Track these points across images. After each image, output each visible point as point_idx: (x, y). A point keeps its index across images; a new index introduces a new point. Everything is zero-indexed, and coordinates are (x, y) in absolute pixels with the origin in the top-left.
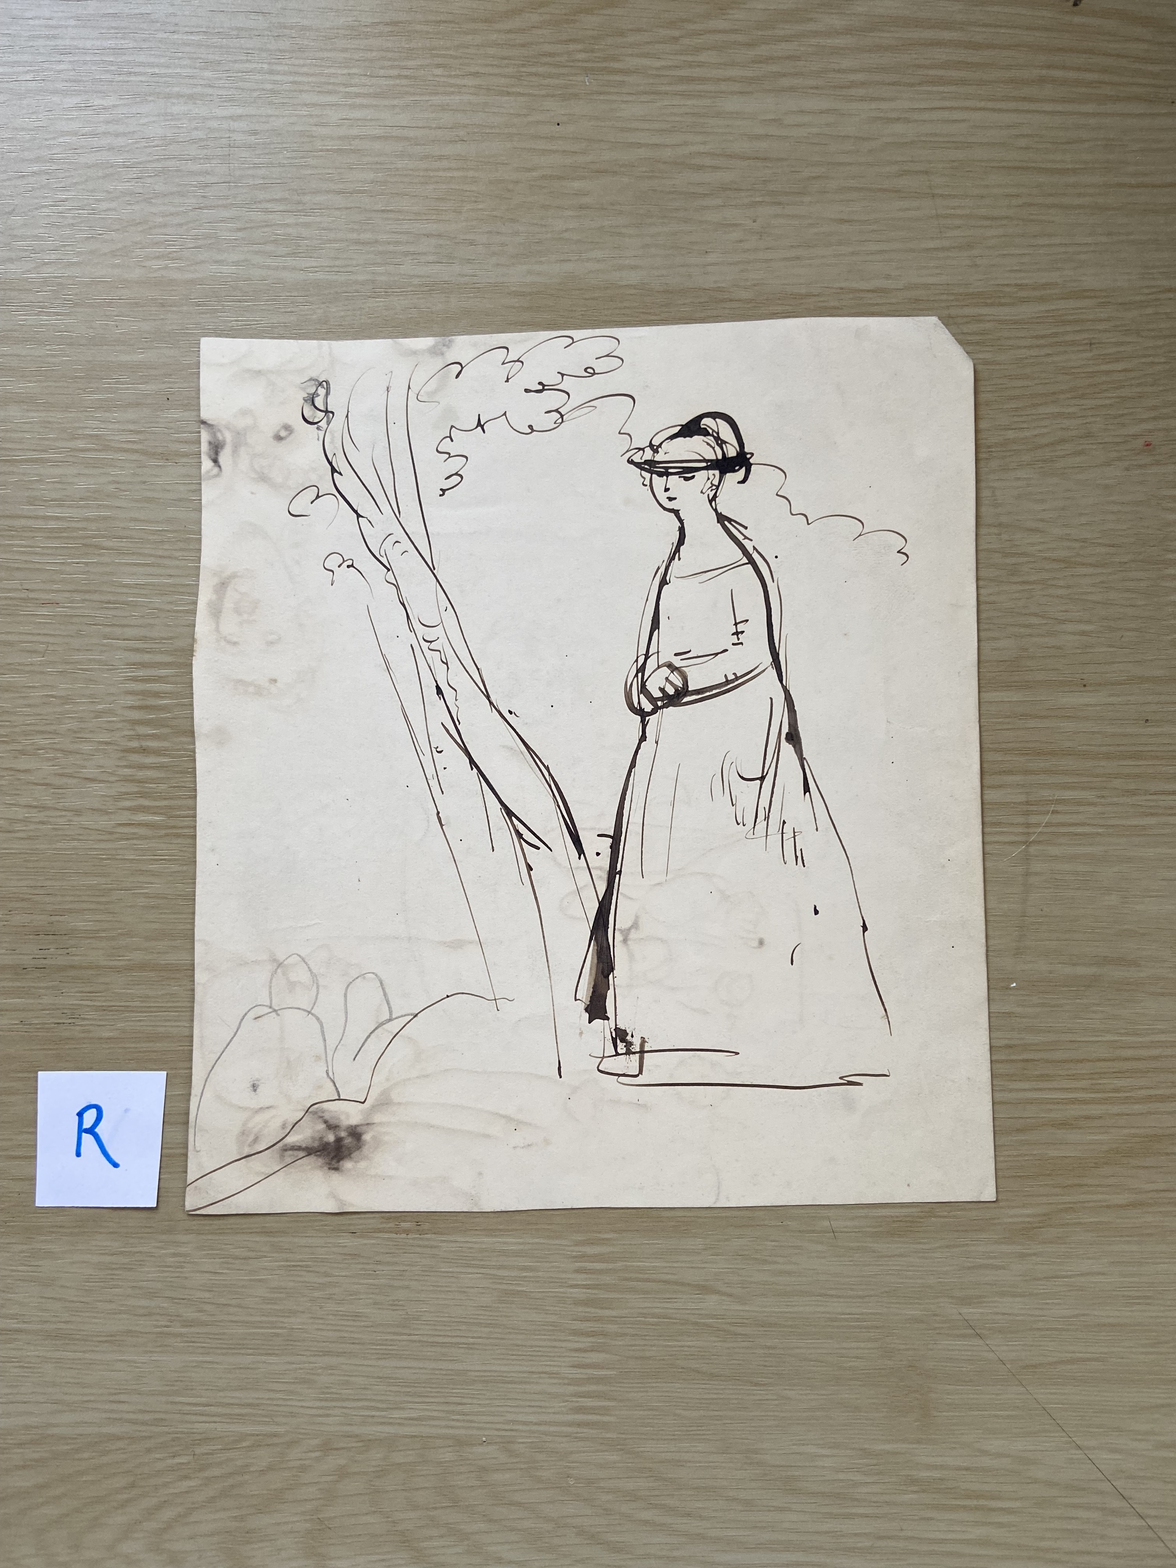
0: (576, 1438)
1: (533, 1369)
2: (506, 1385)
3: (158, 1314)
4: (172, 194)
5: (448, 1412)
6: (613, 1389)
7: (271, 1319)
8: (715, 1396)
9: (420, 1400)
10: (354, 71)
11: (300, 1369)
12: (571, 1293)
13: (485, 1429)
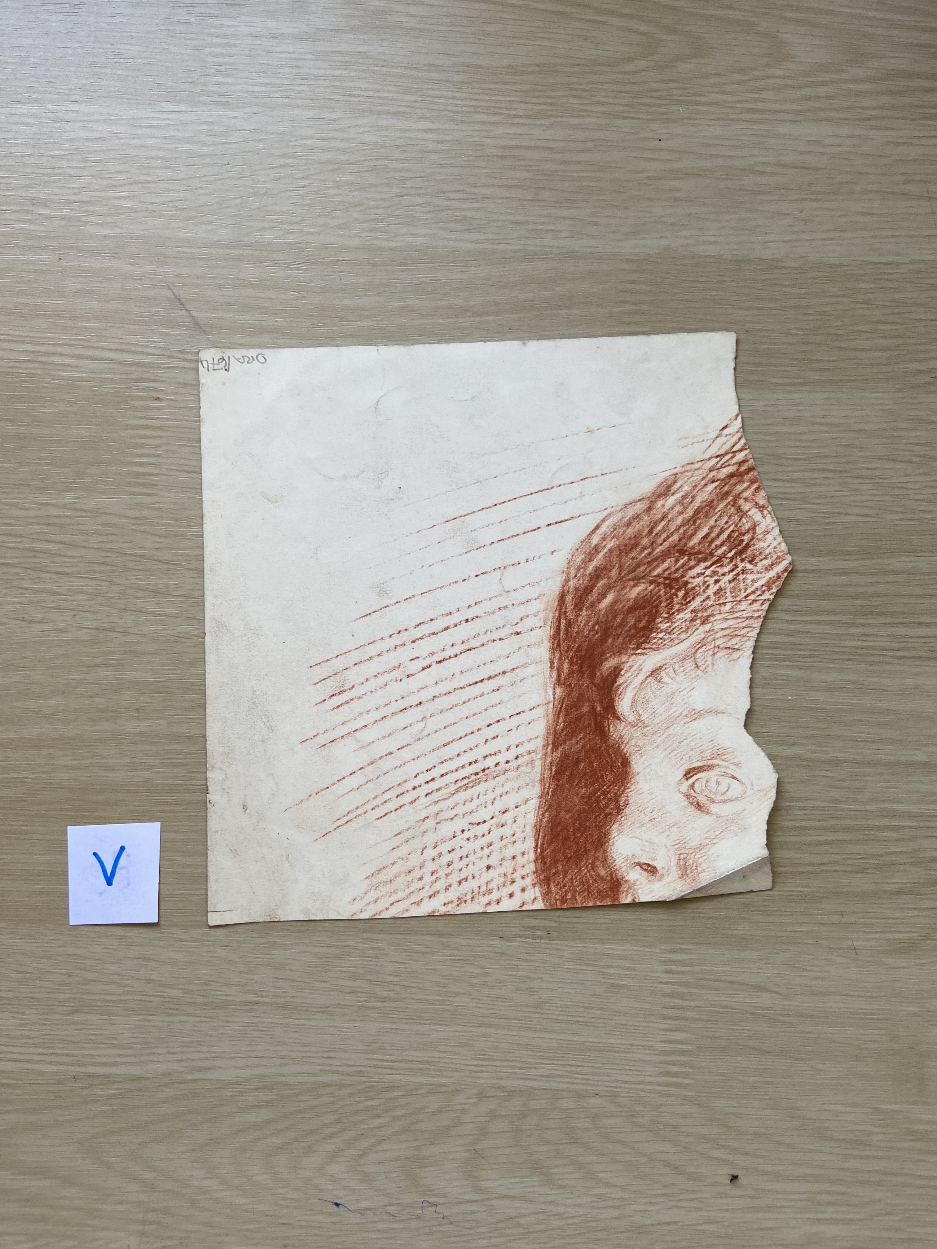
0: (664, 1094)
1: (634, 1042)
2: (613, 1054)
3: (359, 992)
4: (381, 184)
5: (569, 1072)
6: (691, 1059)
7: (441, 998)
8: (767, 1067)
9: (550, 1062)
10: (513, 99)
11: (463, 1036)
12: (661, 988)
13: (598, 1086)
